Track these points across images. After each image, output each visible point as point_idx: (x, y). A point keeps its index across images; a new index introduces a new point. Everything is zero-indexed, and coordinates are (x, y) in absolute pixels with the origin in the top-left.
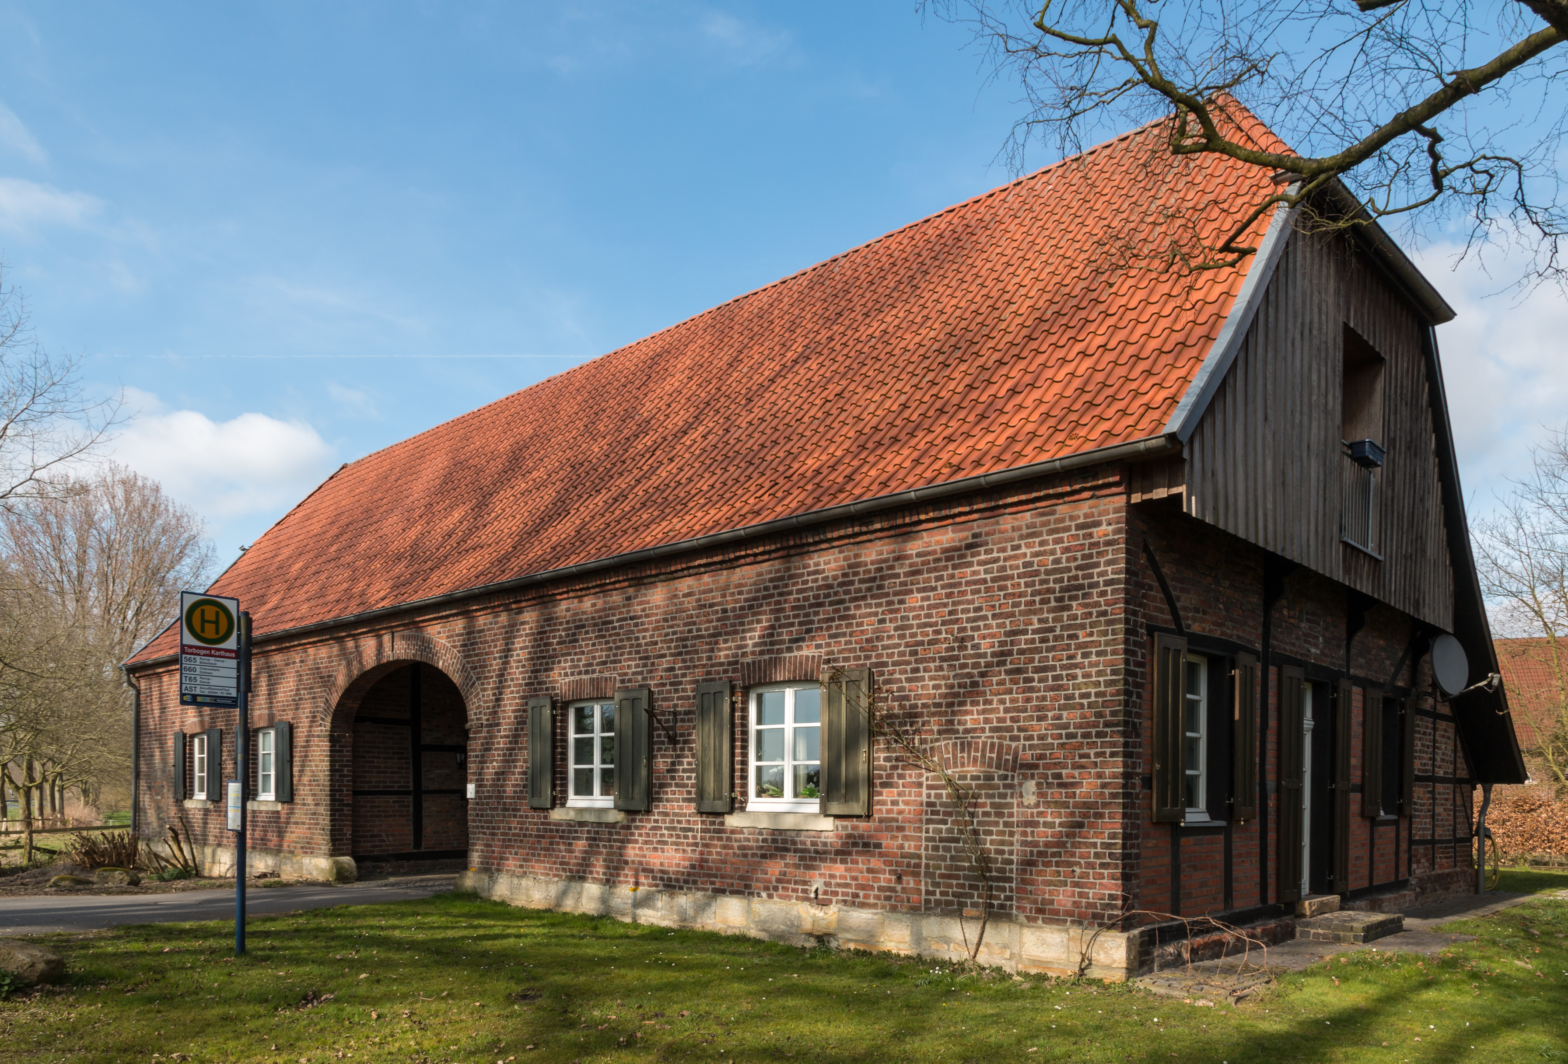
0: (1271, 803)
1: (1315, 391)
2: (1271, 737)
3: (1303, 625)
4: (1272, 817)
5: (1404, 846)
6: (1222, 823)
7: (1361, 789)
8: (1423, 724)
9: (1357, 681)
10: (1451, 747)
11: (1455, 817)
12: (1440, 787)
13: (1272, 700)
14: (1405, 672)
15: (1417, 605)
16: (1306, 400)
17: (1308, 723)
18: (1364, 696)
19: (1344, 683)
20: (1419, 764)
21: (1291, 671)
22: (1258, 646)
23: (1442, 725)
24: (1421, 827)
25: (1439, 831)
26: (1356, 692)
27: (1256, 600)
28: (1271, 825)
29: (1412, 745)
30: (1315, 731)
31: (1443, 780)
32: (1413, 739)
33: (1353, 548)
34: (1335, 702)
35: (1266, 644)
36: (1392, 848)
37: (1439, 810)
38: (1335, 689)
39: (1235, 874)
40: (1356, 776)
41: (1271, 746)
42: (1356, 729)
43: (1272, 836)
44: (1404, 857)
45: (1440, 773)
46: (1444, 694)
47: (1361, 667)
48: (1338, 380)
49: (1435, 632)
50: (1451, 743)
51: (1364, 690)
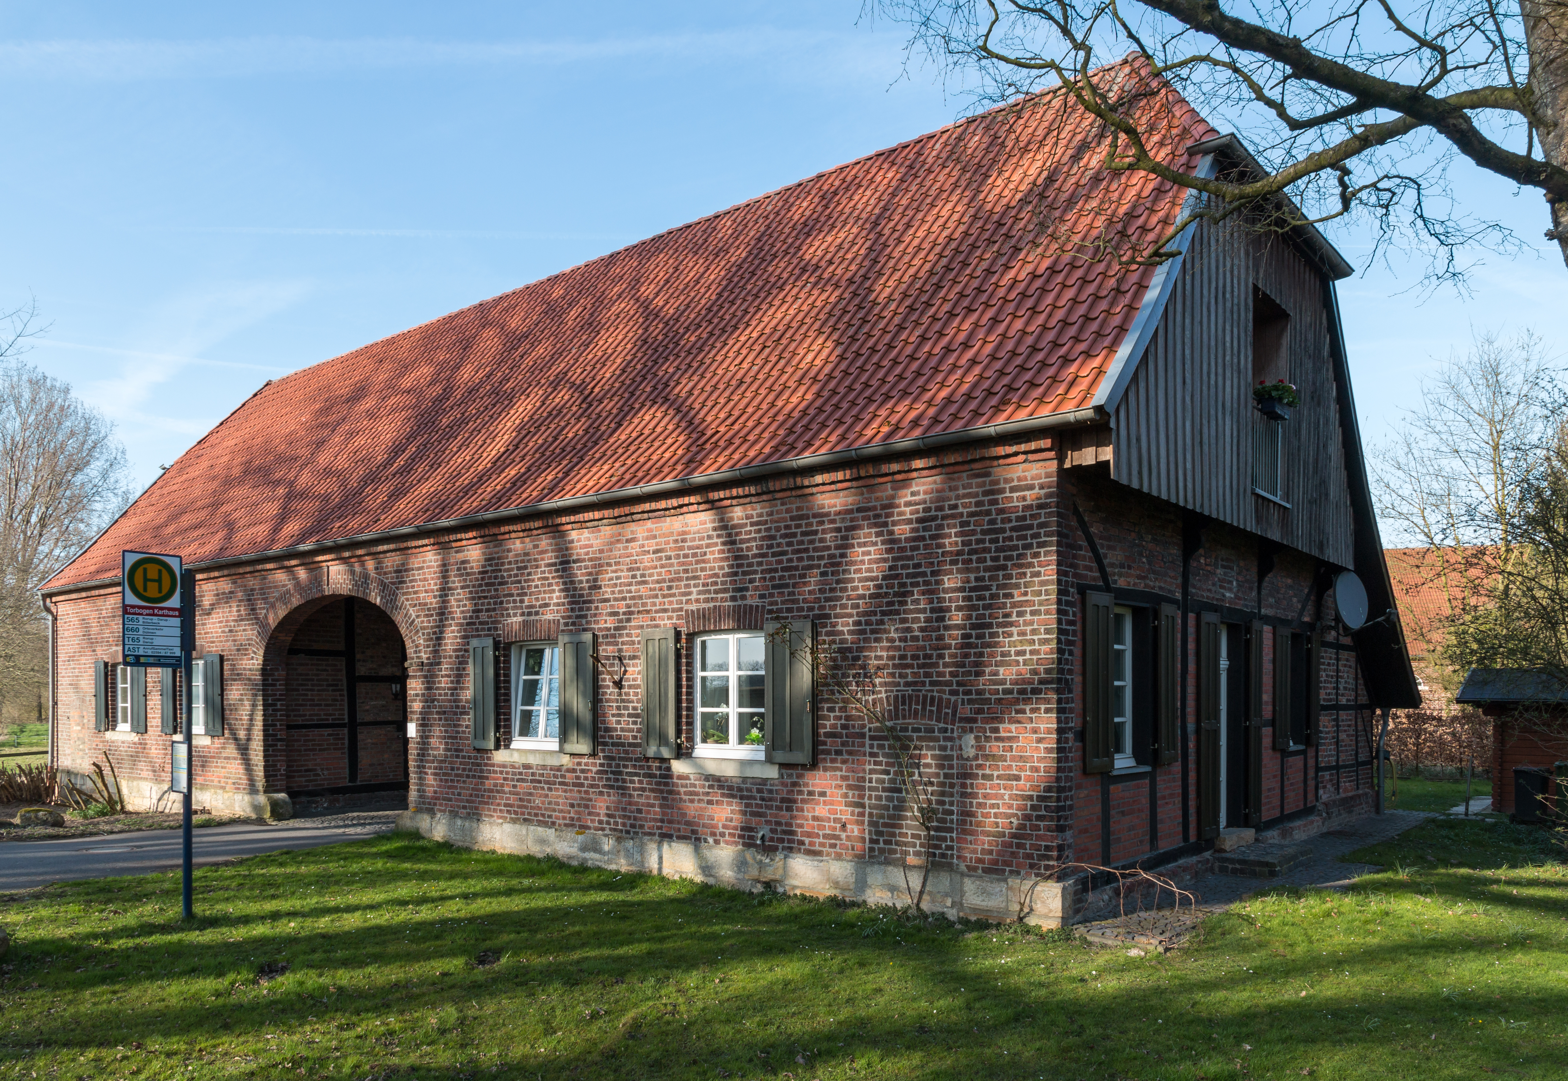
0: (1191, 745)
1: (1228, 352)
2: (1191, 681)
3: (1219, 571)
4: (1192, 758)
5: (1311, 773)
6: (1147, 769)
7: (1273, 723)
8: (1327, 656)
9: (1266, 619)
10: (1352, 676)
11: (1357, 742)
12: (1343, 715)
13: (1191, 646)
14: (1310, 607)
15: (1321, 547)
16: (1220, 361)
17: (1224, 664)
18: (1274, 634)
19: (1256, 624)
20: (1325, 694)
21: (1209, 617)
22: (1178, 596)
23: (1344, 654)
24: (1327, 754)
25: (1342, 757)
26: (1267, 629)
27: (1175, 552)
28: (1192, 766)
29: (1318, 677)
30: (1229, 670)
31: (1346, 708)
32: (1318, 671)
33: (1264, 498)
34: (1248, 642)
35: (1185, 593)
36: (1300, 777)
37: (1343, 736)
38: (1248, 630)
39: (1160, 817)
40: (1267, 711)
41: (1191, 690)
42: (1267, 666)
43: (1192, 775)
44: (1311, 783)
45: (1343, 701)
46: (1346, 628)
47: (1271, 606)
48: (1250, 339)
49: (1339, 570)
50: (1353, 671)
51: (1274, 628)
